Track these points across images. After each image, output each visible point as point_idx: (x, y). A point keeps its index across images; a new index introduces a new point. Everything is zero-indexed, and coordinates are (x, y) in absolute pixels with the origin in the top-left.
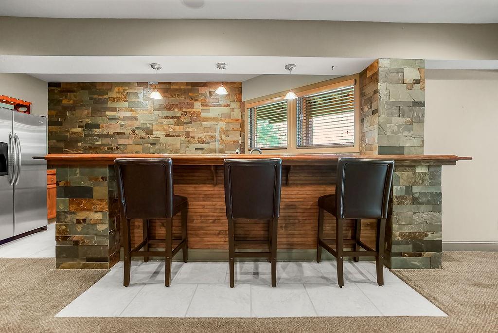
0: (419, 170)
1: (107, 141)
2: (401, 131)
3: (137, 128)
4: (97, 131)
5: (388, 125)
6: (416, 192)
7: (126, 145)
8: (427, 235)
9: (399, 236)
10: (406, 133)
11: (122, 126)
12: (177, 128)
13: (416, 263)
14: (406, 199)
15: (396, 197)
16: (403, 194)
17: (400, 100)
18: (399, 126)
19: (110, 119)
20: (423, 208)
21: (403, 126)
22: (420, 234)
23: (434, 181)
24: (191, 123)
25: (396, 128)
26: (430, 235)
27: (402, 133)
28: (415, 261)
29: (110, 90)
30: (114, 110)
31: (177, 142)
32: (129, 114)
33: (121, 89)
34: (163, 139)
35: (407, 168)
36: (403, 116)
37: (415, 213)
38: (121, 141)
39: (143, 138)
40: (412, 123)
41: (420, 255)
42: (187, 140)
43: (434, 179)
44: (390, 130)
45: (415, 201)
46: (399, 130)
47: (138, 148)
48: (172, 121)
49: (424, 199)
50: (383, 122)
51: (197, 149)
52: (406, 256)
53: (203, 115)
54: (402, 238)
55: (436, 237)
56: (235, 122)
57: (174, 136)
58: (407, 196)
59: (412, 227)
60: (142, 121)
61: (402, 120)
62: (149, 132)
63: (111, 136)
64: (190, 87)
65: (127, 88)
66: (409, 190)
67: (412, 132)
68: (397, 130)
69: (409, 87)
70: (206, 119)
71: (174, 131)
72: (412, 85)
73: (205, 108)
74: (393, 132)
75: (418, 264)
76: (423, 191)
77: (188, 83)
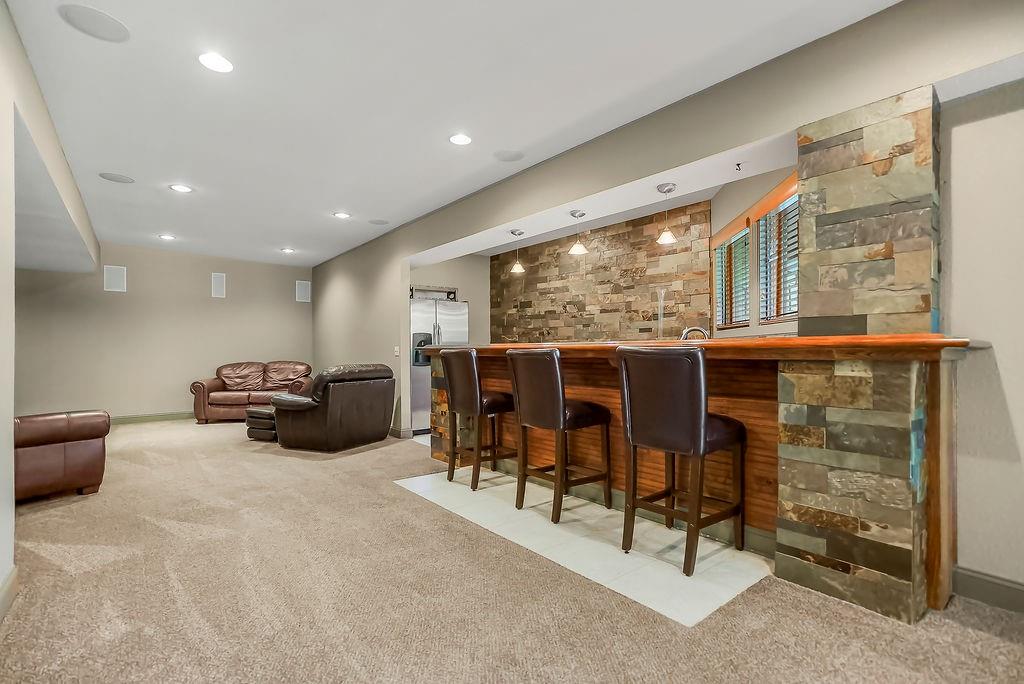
0: (843, 371)
1: (538, 323)
2: (859, 280)
3: (568, 303)
4: (529, 311)
5: (822, 270)
6: (836, 419)
7: (557, 328)
8: (866, 527)
9: (794, 510)
10: (872, 281)
11: (553, 301)
12: (615, 296)
13: (833, 583)
14: (808, 434)
15: (785, 426)
16: (803, 422)
17: (852, 207)
18: (852, 267)
19: (541, 294)
20: (852, 460)
21: (864, 267)
22: (845, 521)
23: (888, 400)
24: (633, 287)
25: (843, 273)
26: (875, 529)
27: (862, 283)
28: (834, 579)
29: (540, 253)
30: (545, 280)
31: (615, 320)
32: (558, 284)
33: (552, 249)
34: (598, 318)
35: (812, 366)
36: (863, 242)
37: (832, 469)
38: (552, 323)
39: (574, 317)
40: (889, 256)
41: (846, 569)
42: (628, 315)
43: (887, 395)
44: (827, 280)
45: (834, 442)
46: (851, 276)
47: (570, 332)
48: (608, 288)
49: (856, 441)
50: (809, 265)
51: (641, 330)
52: (809, 560)
53: (649, 272)
54: (799, 518)
55: (894, 538)
56: (700, 277)
57: (611, 311)
58: (811, 428)
59: (825, 501)
60: (574, 293)
61: (859, 252)
62: (581, 307)
63: (543, 317)
64: (630, 229)
65: (557, 247)
66: (816, 414)
67: (890, 278)
68: (846, 278)
69: (880, 170)
70: (653, 279)
71: (611, 303)
72: (890, 160)
73: (653, 259)
74: (834, 284)
75: (840, 588)
76: (854, 421)
77: (628, 223)
